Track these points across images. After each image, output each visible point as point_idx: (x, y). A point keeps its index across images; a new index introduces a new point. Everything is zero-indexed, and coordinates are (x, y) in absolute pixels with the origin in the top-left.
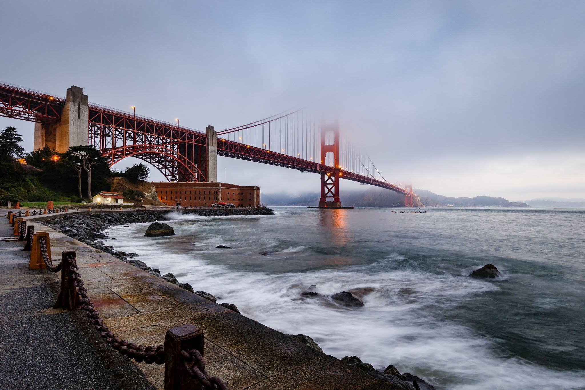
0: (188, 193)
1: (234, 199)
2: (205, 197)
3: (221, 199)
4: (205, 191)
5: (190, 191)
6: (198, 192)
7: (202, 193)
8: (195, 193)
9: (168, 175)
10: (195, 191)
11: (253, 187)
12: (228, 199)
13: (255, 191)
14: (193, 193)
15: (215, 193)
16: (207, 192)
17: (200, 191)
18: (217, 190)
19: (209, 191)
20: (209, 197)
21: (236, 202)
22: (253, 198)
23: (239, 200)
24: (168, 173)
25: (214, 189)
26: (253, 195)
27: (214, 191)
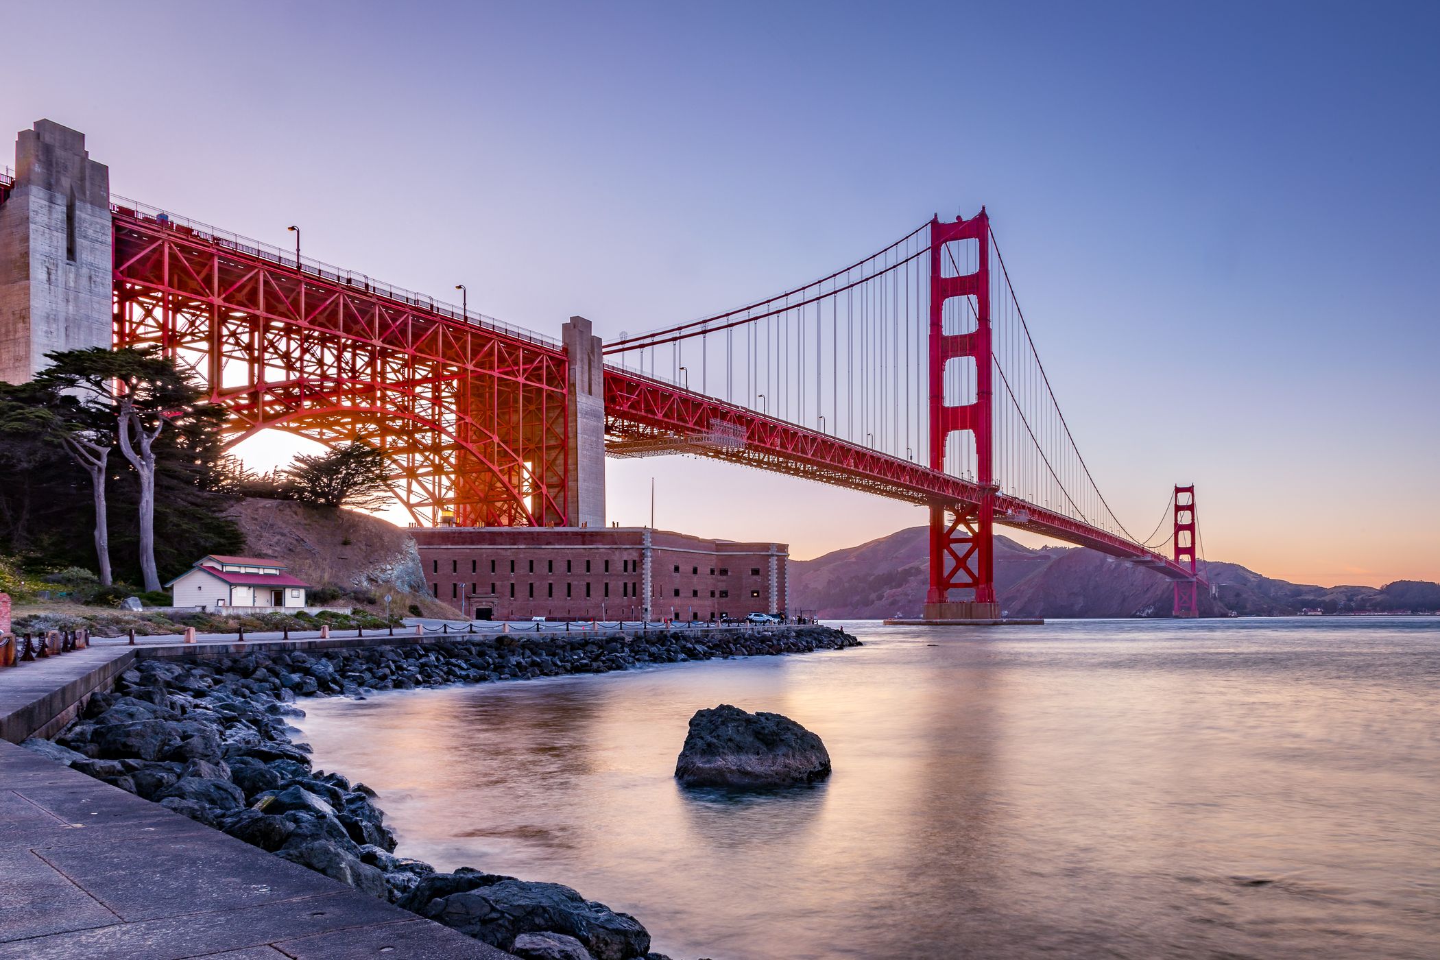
0: (522, 569)
1: (695, 593)
2: (588, 585)
3: (653, 591)
4: (588, 562)
5: (531, 562)
6: (560, 567)
7: (579, 568)
8: (550, 570)
9: (420, 504)
10: (550, 562)
11: (766, 547)
12: (677, 593)
13: (774, 563)
14: (540, 568)
15: (630, 567)
16: (598, 566)
17: (569, 562)
18: (635, 555)
19: (607, 562)
20: (607, 585)
21: (701, 602)
22: (767, 589)
23: (713, 594)
24: (418, 495)
25: (625, 553)
26: (767, 577)
27: (626, 562)
